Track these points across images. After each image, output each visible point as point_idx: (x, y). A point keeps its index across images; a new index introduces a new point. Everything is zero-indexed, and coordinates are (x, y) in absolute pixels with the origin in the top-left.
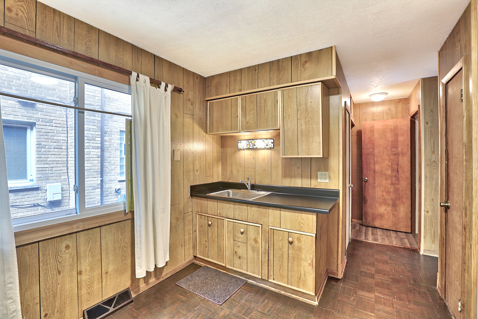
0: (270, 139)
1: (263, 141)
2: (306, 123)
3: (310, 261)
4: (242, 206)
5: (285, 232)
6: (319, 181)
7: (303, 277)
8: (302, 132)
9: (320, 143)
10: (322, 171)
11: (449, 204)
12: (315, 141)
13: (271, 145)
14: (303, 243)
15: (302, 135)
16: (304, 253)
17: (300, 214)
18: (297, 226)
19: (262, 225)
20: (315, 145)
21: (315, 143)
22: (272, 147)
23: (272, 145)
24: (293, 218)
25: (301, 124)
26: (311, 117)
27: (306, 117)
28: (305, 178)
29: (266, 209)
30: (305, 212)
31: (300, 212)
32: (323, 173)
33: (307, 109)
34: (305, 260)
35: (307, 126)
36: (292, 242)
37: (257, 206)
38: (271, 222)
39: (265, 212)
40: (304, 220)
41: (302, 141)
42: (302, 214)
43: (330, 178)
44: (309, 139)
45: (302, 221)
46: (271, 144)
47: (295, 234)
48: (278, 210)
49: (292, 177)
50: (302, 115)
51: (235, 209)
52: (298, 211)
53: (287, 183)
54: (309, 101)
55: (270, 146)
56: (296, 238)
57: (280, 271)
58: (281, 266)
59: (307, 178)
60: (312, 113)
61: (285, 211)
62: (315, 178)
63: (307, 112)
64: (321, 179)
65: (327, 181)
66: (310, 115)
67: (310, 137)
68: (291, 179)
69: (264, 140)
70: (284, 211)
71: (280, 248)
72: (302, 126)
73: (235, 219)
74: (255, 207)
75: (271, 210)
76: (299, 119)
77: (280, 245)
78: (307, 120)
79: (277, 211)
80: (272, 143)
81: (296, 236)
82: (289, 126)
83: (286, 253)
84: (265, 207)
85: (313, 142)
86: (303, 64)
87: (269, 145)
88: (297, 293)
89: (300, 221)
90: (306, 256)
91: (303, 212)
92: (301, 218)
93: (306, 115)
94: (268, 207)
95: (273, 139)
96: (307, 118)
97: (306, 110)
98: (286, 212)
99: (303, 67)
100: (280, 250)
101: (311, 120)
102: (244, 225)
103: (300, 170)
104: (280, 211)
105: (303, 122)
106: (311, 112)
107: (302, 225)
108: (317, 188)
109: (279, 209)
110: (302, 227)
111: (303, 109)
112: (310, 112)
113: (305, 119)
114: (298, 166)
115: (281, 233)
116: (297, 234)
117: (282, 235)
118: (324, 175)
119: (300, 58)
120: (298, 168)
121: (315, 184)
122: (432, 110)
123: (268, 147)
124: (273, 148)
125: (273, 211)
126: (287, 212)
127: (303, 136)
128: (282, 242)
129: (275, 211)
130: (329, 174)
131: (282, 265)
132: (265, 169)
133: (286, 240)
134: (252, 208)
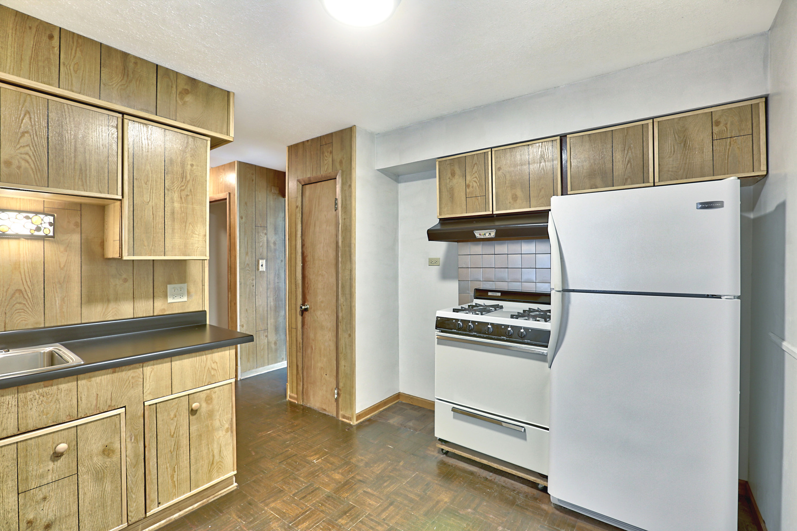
0: (47, 215)
1: (27, 218)
2: (181, 198)
3: (227, 426)
4: (55, 387)
5: (181, 398)
6: (170, 300)
7: (217, 458)
8: (173, 213)
9: (205, 235)
10: (176, 284)
11: (308, 306)
12: (197, 233)
13: (49, 230)
14: (215, 402)
15: (173, 220)
16: (218, 417)
17: (209, 356)
18: (205, 377)
19: (125, 407)
20: (197, 239)
21: (197, 236)
22: (51, 234)
23: (51, 228)
24: (197, 366)
25: (172, 199)
26: (191, 190)
27: (183, 188)
28: (141, 298)
29: (135, 370)
30: (219, 349)
31: (210, 351)
32: (178, 286)
33: (185, 175)
34: (221, 426)
35: (184, 205)
36: (197, 410)
37: (110, 370)
38: (148, 392)
39: (133, 377)
40: (217, 363)
41: (173, 229)
42: (213, 354)
43: (189, 294)
44: (187, 228)
45: (214, 366)
46: (47, 225)
47: (201, 393)
48: (166, 362)
49: (109, 301)
50: (174, 182)
51: (25, 404)
52: (207, 352)
53: (97, 314)
54: (190, 163)
55: (46, 231)
56: (204, 399)
57: (172, 479)
58: (176, 467)
59: (146, 298)
60: (194, 183)
61: (182, 359)
62: (161, 297)
63: (184, 179)
64: (174, 296)
65: (185, 299)
66: (189, 186)
67: (188, 224)
68: (108, 305)
69: (31, 215)
70: (179, 360)
71: (172, 434)
72: (173, 202)
73: (23, 430)
74: (107, 374)
75: (149, 368)
76: (168, 190)
77: (173, 428)
78: (184, 194)
79: (164, 364)
80: (50, 224)
81: (203, 395)
82: (146, 198)
83: (185, 435)
84: (134, 365)
85: (193, 233)
86: (180, 93)
87: (42, 229)
88: (202, 495)
89: (210, 367)
90: (221, 421)
91: (215, 350)
92: (212, 360)
93: (183, 184)
94: (141, 364)
95: (53, 216)
96: (184, 190)
97: (183, 176)
98: (183, 361)
99: (182, 99)
100: (173, 436)
101: (190, 197)
102: (65, 433)
103: (129, 284)
104: (171, 362)
105: (176, 196)
106: (191, 181)
107: (213, 372)
108: (165, 313)
109: (169, 359)
110: (214, 375)
111: (177, 173)
112: (189, 180)
113: (181, 190)
114: (124, 276)
115: (174, 404)
116: (205, 391)
117: (176, 406)
118: (179, 289)
119: (175, 79)
120: (125, 280)
121: (162, 308)
122: (246, 203)
123: (41, 233)
124: (53, 237)
125: (155, 366)
126: (185, 360)
127: (176, 220)
128: (176, 419)
129: (160, 366)
130: (187, 286)
131: (177, 464)
132: (20, 291)
133: (185, 411)
134: (93, 379)
